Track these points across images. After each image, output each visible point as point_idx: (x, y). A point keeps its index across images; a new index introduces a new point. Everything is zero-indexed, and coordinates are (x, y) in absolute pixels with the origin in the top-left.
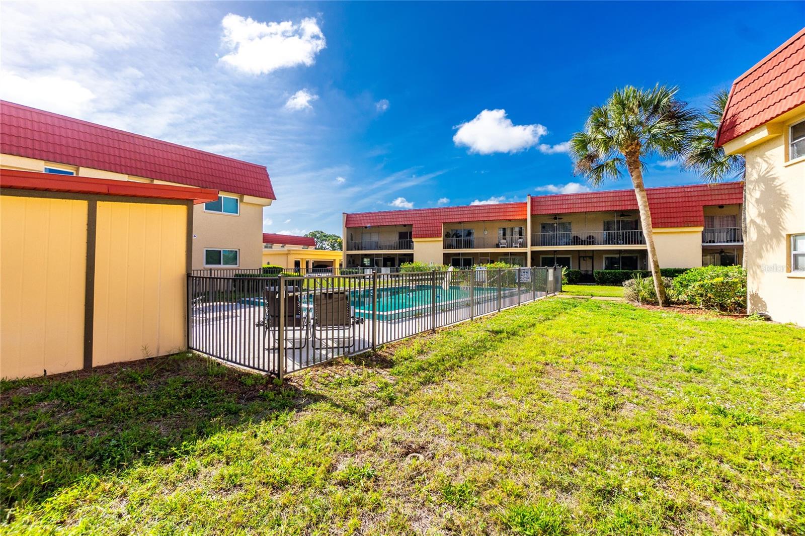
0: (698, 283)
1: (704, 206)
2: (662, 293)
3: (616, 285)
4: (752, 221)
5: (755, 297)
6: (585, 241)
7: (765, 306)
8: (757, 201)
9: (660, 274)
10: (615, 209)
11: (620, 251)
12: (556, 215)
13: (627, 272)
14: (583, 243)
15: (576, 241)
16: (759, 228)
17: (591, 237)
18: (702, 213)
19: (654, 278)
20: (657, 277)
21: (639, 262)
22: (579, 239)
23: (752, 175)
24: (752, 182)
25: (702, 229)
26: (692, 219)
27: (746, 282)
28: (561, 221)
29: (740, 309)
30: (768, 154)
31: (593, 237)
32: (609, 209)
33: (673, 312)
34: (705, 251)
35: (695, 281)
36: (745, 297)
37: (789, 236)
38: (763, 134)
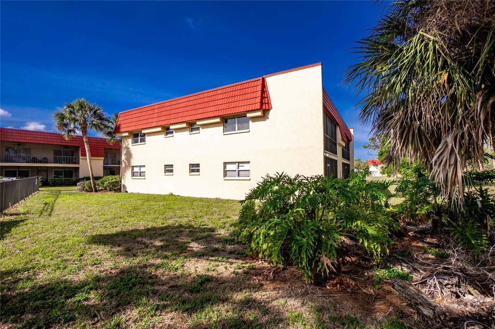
0: (108, 182)
1: (105, 148)
2: (94, 186)
3: (62, 186)
4: (123, 160)
5: (124, 185)
6: (42, 161)
7: (126, 188)
8: (125, 154)
9: (94, 179)
10: (62, 144)
11: (64, 168)
12: (19, 142)
13: (68, 179)
14: (40, 162)
15: (35, 160)
16: (125, 163)
17: (45, 159)
18: (103, 151)
19: (91, 181)
20: (93, 180)
21: (73, 173)
22: (37, 159)
23: (123, 145)
24: (123, 148)
25: (103, 158)
26: (100, 153)
27: (121, 181)
28: (24, 147)
29: (119, 190)
30: (128, 140)
31: (46, 158)
32: (59, 144)
33: (99, 194)
34: (105, 168)
35: (106, 181)
36: (121, 186)
37: (132, 166)
38: (127, 134)
